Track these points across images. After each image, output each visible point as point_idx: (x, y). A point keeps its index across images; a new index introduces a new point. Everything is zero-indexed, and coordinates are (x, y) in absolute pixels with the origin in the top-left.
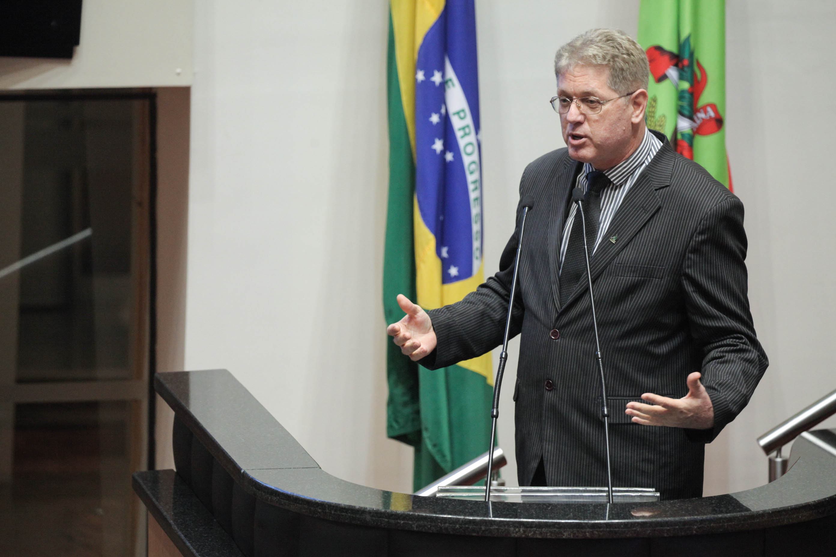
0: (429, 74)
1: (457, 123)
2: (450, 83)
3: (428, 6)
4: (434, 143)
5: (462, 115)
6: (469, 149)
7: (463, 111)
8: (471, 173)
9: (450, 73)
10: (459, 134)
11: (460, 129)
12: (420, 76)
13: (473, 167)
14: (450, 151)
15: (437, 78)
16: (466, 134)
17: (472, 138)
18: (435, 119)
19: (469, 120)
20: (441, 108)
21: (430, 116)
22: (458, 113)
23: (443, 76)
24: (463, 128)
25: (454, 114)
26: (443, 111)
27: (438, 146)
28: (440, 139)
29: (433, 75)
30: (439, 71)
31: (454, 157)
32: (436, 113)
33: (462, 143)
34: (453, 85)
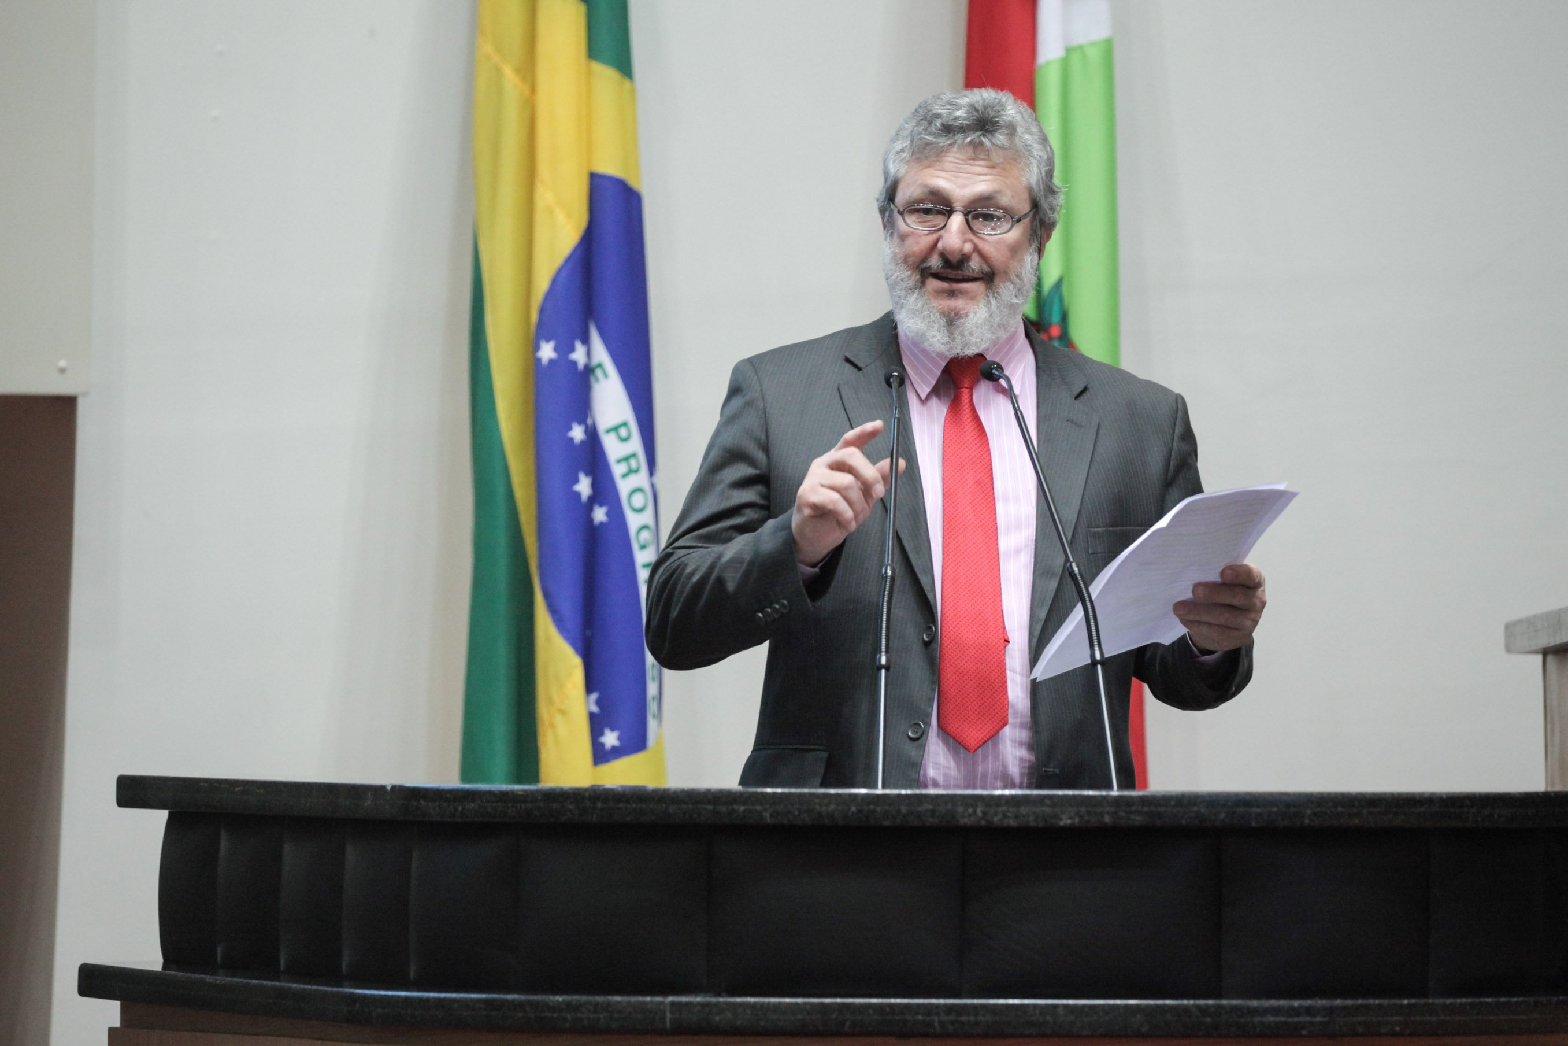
0: (564, 348)
1: (613, 448)
2: (599, 372)
3: (560, 216)
4: (576, 480)
5: (623, 432)
6: (638, 500)
7: (625, 424)
8: (643, 547)
9: (601, 354)
10: (618, 470)
11: (619, 461)
12: (547, 352)
13: (645, 535)
14: (602, 504)
15: (579, 355)
16: (631, 472)
17: (641, 479)
18: (577, 433)
19: (636, 444)
20: (586, 416)
21: (570, 427)
22: (615, 429)
23: (589, 354)
24: (626, 459)
25: (608, 431)
26: (589, 421)
27: (584, 486)
28: (586, 474)
29: (572, 350)
30: (581, 343)
31: (609, 515)
32: (580, 423)
33: (624, 487)
34: (606, 375)
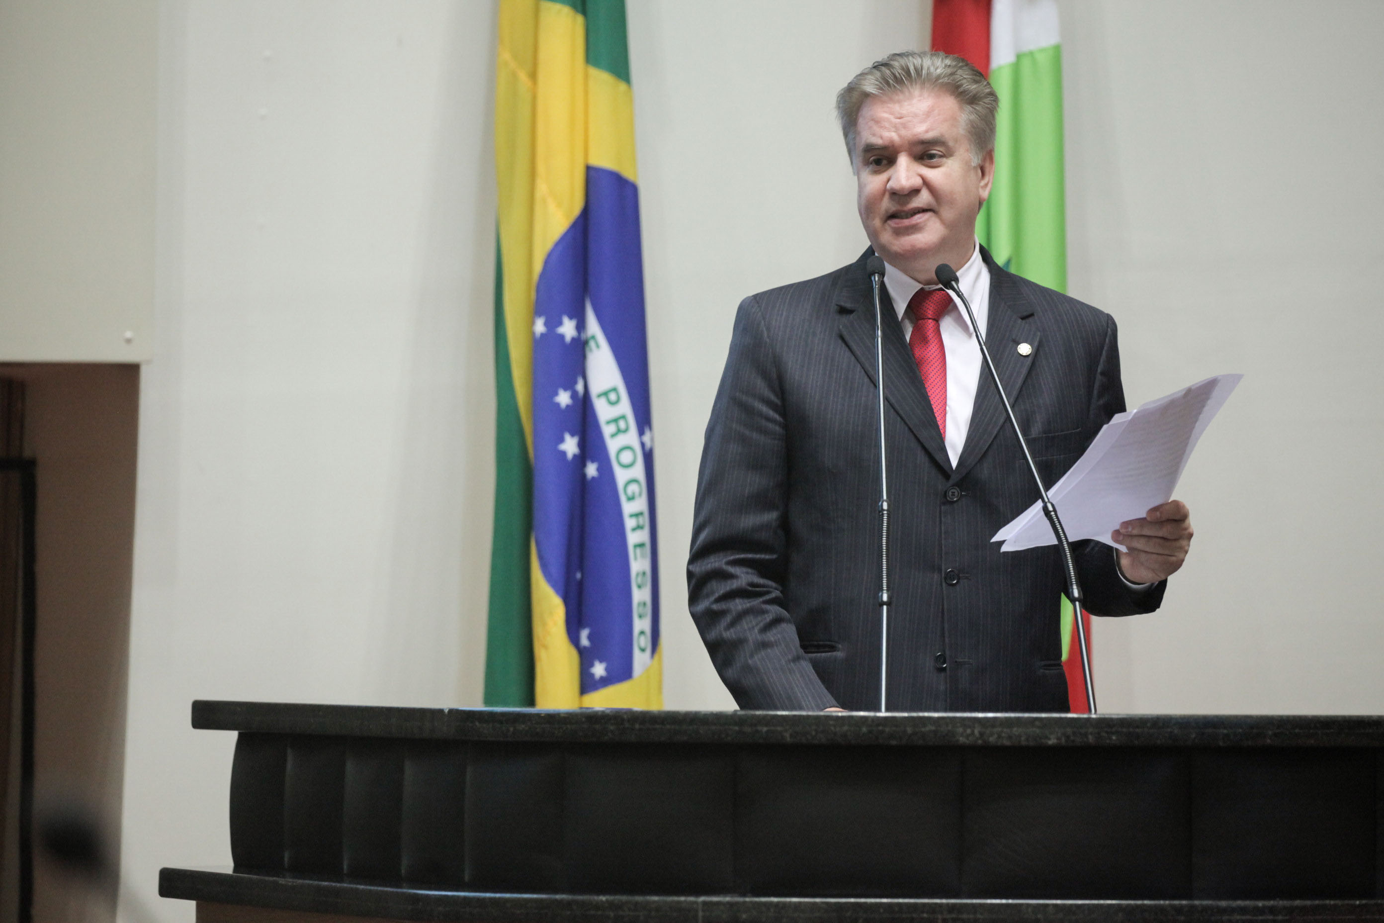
0: (553, 323)
1: (603, 411)
2: (592, 344)
3: (552, 207)
4: (562, 440)
5: (613, 397)
6: (626, 457)
7: (614, 390)
8: (631, 499)
9: (593, 326)
10: (607, 430)
11: (608, 423)
12: (540, 327)
13: (633, 488)
14: (593, 461)
15: (568, 329)
16: (619, 431)
17: (632, 437)
18: (564, 398)
19: (625, 407)
20: (575, 383)
21: (556, 394)
22: (605, 394)
23: (581, 326)
24: (615, 420)
25: (599, 396)
26: (580, 387)
27: (570, 446)
28: (573, 435)
29: (560, 323)
30: (571, 318)
31: (598, 470)
32: (565, 389)
33: (613, 445)
34: (598, 346)
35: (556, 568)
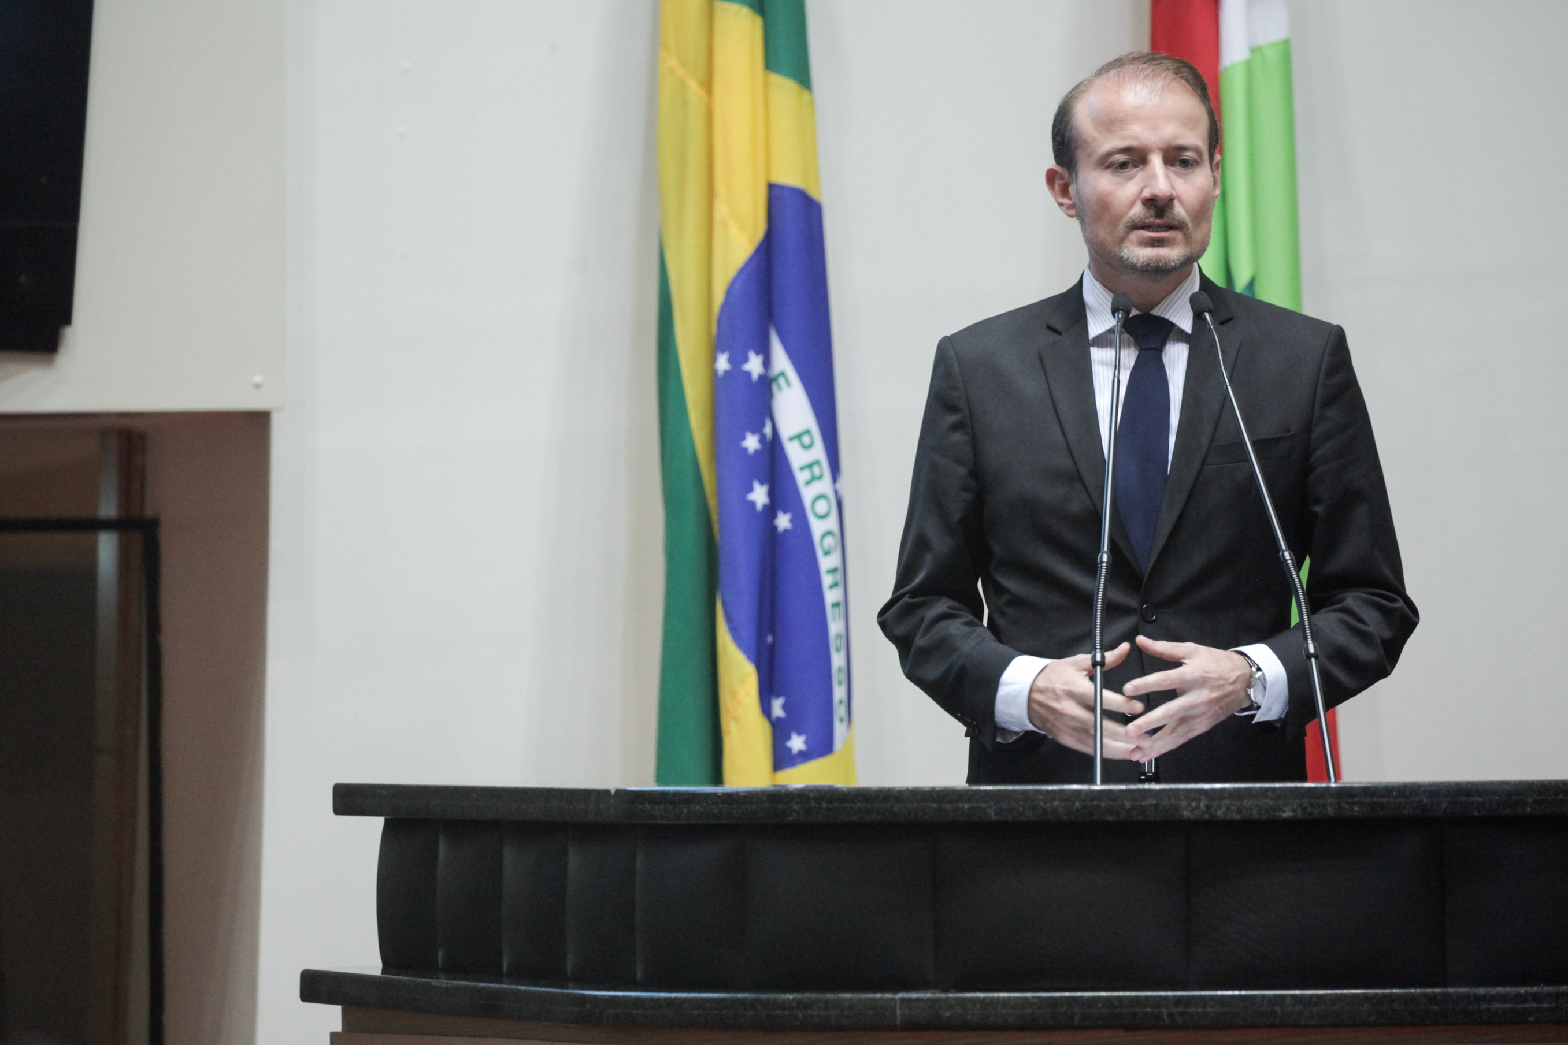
0: (738, 360)
1: (796, 456)
2: (781, 381)
3: (734, 230)
4: (751, 489)
5: (806, 440)
6: (822, 507)
7: (808, 432)
8: (827, 553)
9: (781, 361)
10: (801, 478)
11: (802, 469)
12: (723, 363)
13: (829, 541)
14: (784, 512)
15: (754, 365)
16: (814, 479)
17: (825, 485)
18: (752, 443)
19: (819, 452)
20: (763, 425)
21: (743, 438)
22: (798, 437)
23: (767, 363)
24: (810, 466)
25: (791, 439)
26: (768, 430)
27: (759, 495)
28: (762, 483)
29: (746, 360)
30: (757, 353)
31: (791, 520)
32: (753, 433)
33: (807, 494)
34: (788, 384)
35: (748, 631)
